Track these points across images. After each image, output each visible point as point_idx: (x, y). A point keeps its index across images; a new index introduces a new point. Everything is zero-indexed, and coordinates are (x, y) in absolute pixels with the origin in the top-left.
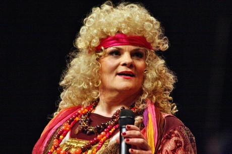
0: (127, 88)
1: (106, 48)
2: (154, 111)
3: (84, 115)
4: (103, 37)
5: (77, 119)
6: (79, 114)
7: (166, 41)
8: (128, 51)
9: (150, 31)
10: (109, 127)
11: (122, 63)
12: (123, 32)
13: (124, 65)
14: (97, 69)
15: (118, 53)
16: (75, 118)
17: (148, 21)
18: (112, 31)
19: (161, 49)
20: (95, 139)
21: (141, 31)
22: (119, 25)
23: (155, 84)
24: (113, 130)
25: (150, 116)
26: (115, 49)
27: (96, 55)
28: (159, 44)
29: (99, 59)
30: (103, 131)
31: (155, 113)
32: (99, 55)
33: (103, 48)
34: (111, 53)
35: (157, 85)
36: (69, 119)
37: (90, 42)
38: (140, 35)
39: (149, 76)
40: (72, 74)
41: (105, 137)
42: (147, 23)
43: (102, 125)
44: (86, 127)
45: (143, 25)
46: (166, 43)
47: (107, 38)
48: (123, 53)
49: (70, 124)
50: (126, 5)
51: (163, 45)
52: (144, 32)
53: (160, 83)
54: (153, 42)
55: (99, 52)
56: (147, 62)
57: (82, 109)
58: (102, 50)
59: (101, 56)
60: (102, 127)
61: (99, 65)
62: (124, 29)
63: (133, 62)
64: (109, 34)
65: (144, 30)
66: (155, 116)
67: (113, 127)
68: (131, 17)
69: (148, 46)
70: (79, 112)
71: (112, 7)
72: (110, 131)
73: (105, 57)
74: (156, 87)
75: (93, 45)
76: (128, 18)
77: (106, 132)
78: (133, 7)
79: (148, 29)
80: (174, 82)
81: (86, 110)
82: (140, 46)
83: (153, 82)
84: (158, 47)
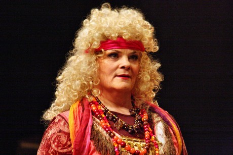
0: (125, 87)
1: (105, 50)
4: (104, 40)
8: (126, 54)
11: (120, 66)
12: (124, 37)
13: (123, 67)
14: (96, 68)
15: (116, 56)
18: (113, 35)
19: (152, 51)
21: (139, 36)
26: (113, 51)
27: (96, 56)
29: (98, 59)
33: (103, 50)
34: (110, 55)
37: (91, 44)
38: (137, 40)
41: (153, 137)
48: (121, 56)
55: (98, 53)
58: (102, 52)
59: (100, 58)
64: (110, 38)
73: (104, 58)
75: (94, 47)
77: (149, 132)
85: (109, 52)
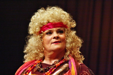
0: (58, 48)
1: (44, 31)
2: (74, 61)
3: (38, 63)
4: (41, 26)
5: (35, 65)
6: (35, 63)
7: (74, 22)
8: (55, 31)
9: (64, 19)
10: (51, 69)
11: (53, 37)
12: (50, 22)
13: (54, 38)
14: (41, 42)
15: (50, 33)
16: (34, 65)
17: (63, 14)
18: (45, 22)
19: (73, 27)
20: (44, 74)
21: (60, 20)
22: (48, 18)
23: (72, 45)
24: (53, 70)
25: (72, 64)
26: (48, 31)
27: (40, 36)
28: (71, 24)
29: (42, 37)
30: (48, 70)
31: (74, 62)
32: (41, 36)
33: (42, 32)
34: (47, 34)
35: (73, 45)
36: (31, 66)
37: (36, 30)
38: (59, 22)
39: (68, 41)
40: (30, 47)
41: (49, 73)
42: (62, 15)
43: (47, 68)
44: (40, 69)
45: (60, 17)
46: (74, 23)
47: (44, 26)
49: (31, 68)
50: (50, 8)
51: (73, 24)
52: (62, 20)
53: (74, 44)
54: (67, 24)
55: (41, 34)
56: (66, 34)
57: (37, 61)
58: (42, 33)
59: (42, 36)
60: (47, 69)
61: (42, 40)
62: (51, 20)
63: (58, 36)
64: (44, 24)
65: (61, 19)
66: (75, 64)
67: (53, 69)
68: (53, 13)
69: (65, 26)
70: (36, 62)
71: (44, 10)
72: (52, 71)
74: (72, 46)
75: (37, 31)
76: (52, 14)
77: (50, 71)
78: (54, 8)
79: (63, 18)
80: (81, 42)
81: (39, 61)
82: (61, 27)
83: (70, 44)
84: (70, 26)
85: (46, 31)
